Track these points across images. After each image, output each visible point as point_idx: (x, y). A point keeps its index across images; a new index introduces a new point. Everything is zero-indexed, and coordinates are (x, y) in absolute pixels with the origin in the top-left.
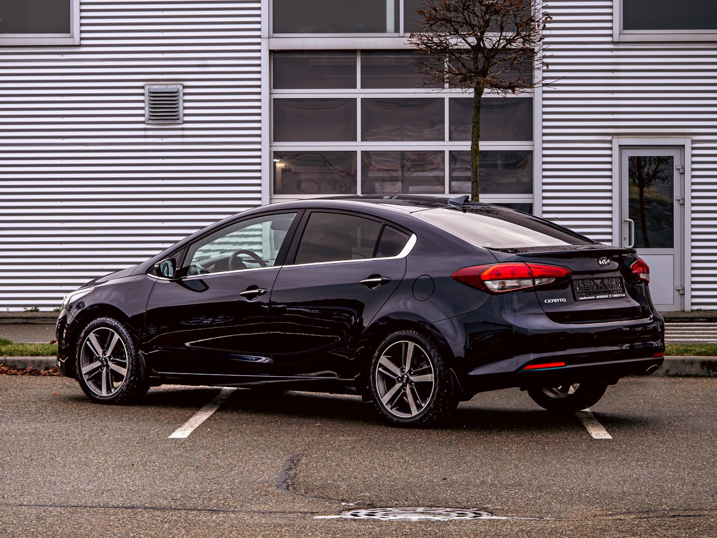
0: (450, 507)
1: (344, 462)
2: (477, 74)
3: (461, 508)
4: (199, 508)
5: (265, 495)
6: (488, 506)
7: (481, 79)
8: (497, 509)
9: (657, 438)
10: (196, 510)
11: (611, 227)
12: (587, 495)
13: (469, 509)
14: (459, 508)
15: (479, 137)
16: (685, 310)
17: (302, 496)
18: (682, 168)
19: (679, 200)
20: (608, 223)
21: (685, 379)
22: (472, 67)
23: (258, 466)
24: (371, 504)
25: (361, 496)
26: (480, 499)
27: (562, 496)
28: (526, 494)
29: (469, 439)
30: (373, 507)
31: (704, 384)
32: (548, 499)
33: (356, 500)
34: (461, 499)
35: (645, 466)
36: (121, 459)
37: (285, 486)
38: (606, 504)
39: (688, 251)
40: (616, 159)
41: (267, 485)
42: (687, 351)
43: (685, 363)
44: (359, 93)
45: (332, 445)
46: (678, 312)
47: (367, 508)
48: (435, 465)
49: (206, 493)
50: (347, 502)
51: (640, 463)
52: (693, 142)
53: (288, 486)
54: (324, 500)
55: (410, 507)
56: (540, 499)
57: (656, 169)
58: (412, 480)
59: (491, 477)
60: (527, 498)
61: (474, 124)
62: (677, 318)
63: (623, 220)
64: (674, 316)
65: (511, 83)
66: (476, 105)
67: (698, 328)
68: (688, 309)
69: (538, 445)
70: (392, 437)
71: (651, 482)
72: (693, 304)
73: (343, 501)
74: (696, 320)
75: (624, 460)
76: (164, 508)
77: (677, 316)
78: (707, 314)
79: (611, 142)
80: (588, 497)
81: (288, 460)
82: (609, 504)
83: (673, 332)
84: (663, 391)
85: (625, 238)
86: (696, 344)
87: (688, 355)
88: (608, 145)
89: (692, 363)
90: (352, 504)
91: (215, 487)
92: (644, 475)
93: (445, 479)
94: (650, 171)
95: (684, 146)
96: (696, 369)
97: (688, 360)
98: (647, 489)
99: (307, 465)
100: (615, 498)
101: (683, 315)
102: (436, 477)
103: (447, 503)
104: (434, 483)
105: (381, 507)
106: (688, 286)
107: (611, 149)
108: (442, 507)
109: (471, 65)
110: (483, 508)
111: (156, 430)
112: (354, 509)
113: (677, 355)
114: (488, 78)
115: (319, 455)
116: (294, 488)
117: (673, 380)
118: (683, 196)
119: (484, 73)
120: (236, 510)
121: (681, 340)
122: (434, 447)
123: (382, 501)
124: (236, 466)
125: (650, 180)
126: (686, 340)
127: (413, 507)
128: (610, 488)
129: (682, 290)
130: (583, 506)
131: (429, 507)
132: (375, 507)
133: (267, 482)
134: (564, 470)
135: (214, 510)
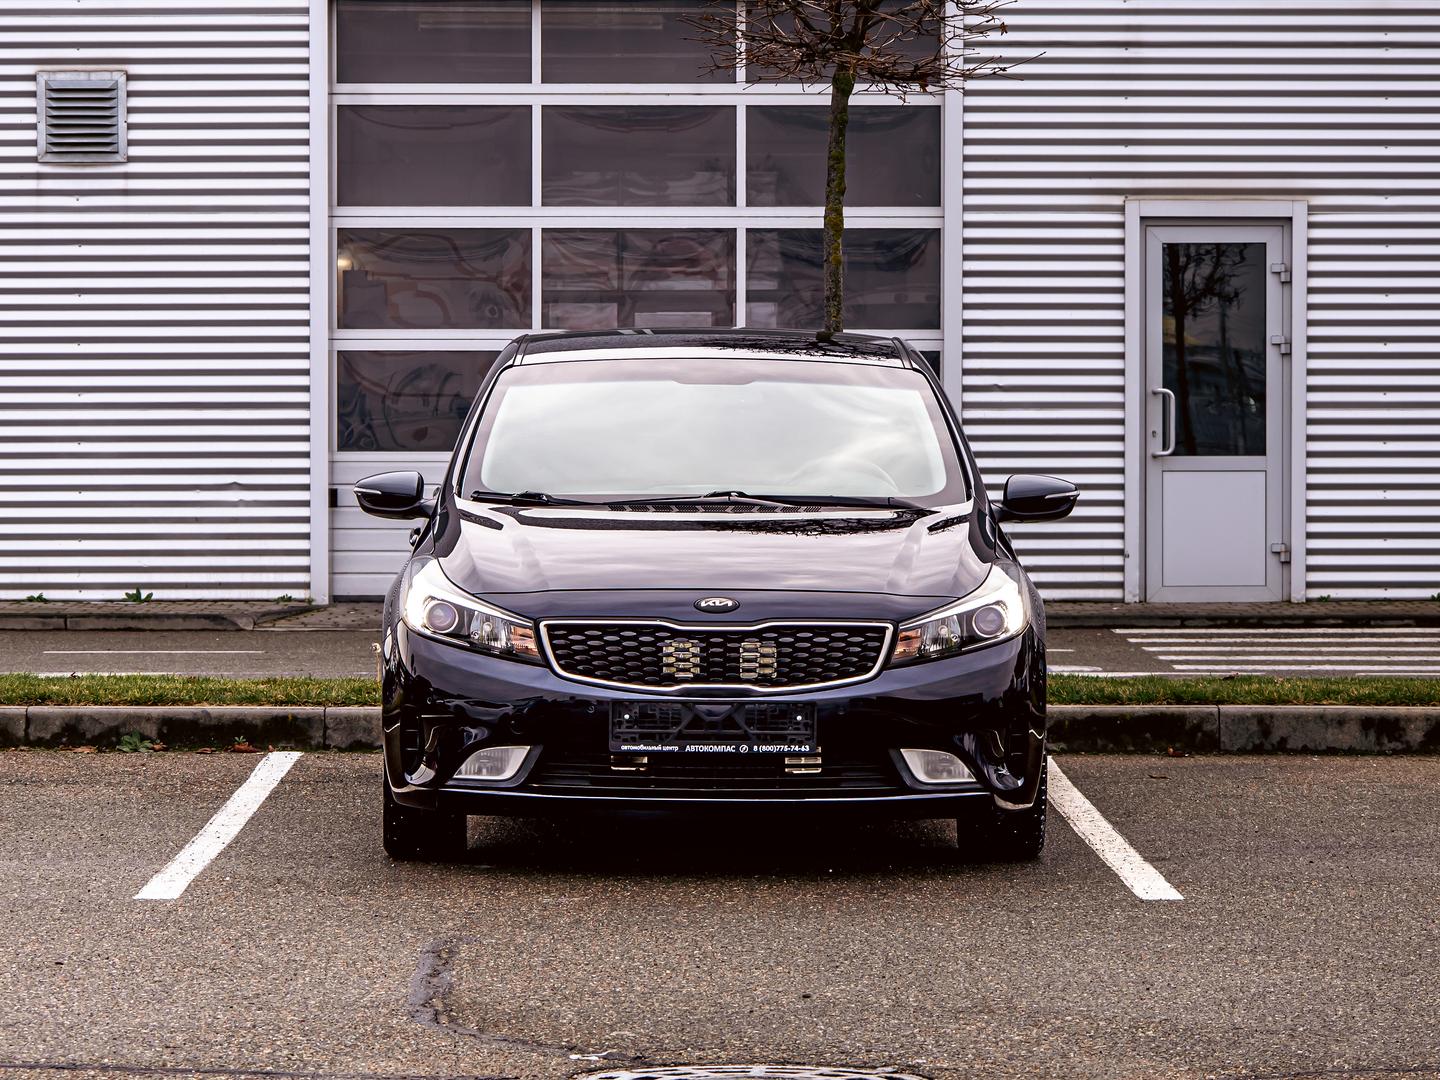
0: (829, 1065)
1: (561, 956)
2: (839, 45)
3: (855, 1067)
4: (232, 1067)
5: (386, 1036)
6: (920, 1061)
7: (847, 56)
8: (941, 1069)
9: (1287, 897)
10: (225, 1072)
11: (1121, 406)
12: (1150, 1033)
13: (875, 1068)
14: (850, 1066)
15: (842, 193)
16: (1293, 600)
17: (472, 1038)
18: (1286, 271)
19: (1279, 345)
20: (1116, 397)
21: (1327, 759)
22: (828, 29)
23: (359, 966)
24: (638, 1057)
25: (614, 1038)
26: (897, 1045)
27: (1090, 1036)
28: (1004, 1033)
29: (848, 901)
30: (645, 1063)
31: (1372, 770)
32: (1058, 1041)
33: (602, 1048)
34: (851, 1045)
35: (1272, 964)
36: (27, 949)
37: (428, 1015)
38: (1198, 1055)
39: (1299, 462)
40: (1133, 250)
41: (385, 1011)
42: (1327, 695)
43: (1325, 722)
44: (537, 94)
45: (525, 915)
46: (1276, 603)
47: (632, 1067)
48: (778, 964)
49: (243, 1032)
50: (582, 1052)
51: (1259, 958)
52: (1312, 209)
53: (437, 1013)
54: (527, 1048)
55: (732, 1064)
56: (1039, 1045)
57: (1211, 275)
58: (728, 999)
59: (913, 991)
60: (1008, 1043)
61: (832, 163)
62: (1275, 618)
63: (1149, 390)
64: (1267, 614)
65: (917, 68)
66: (836, 117)
67: (1327, 640)
68: (1299, 597)
69: (1013, 915)
70: (664, 897)
71: (1296, 1003)
72: (1310, 585)
73: (571, 1049)
74: (1318, 622)
75: (1221, 949)
76: (148, 1069)
77: (1276, 612)
78: (1343, 608)
79: (1121, 209)
80: (1154, 1039)
81: (428, 952)
82: (1206, 1057)
83: (1269, 649)
84: (1281, 788)
85: (1154, 432)
86: (1346, 678)
87: (1331, 704)
88: (1115, 218)
89: (1341, 721)
90: (594, 1058)
91: (262, 1015)
92: (1274, 985)
93: (806, 996)
94: (1198, 280)
95: (1290, 219)
96: (1350, 736)
97: (1332, 714)
98: (1289, 1020)
99: (473, 963)
100: (1216, 1043)
101: (1289, 612)
102: (785, 992)
103: (820, 1054)
104: (783, 1006)
105: (665, 1065)
106: (1299, 544)
107: (1121, 225)
108: (809, 1064)
109: (824, 24)
110: (909, 1066)
111: (103, 881)
112: (601, 1069)
113: (1305, 704)
114: (864, 54)
115: (499, 939)
116: (452, 1020)
117: (1298, 761)
118: (1288, 336)
119: (855, 41)
120: (321, 1072)
121: (1293, 668)
122: (767, 920)
123: (666, 1049)
124: (304, 967)
125: (1197, 300)
126: (1305, 668)
127: (740, 1064)
128: (1201, 1017)
129: (1286, 552)
130: (1145, 1062)
131: (777, 1064)
132: (651, 1065)
133: (386, 1004)
134: (1084, 974)
135: (268, 1073)
